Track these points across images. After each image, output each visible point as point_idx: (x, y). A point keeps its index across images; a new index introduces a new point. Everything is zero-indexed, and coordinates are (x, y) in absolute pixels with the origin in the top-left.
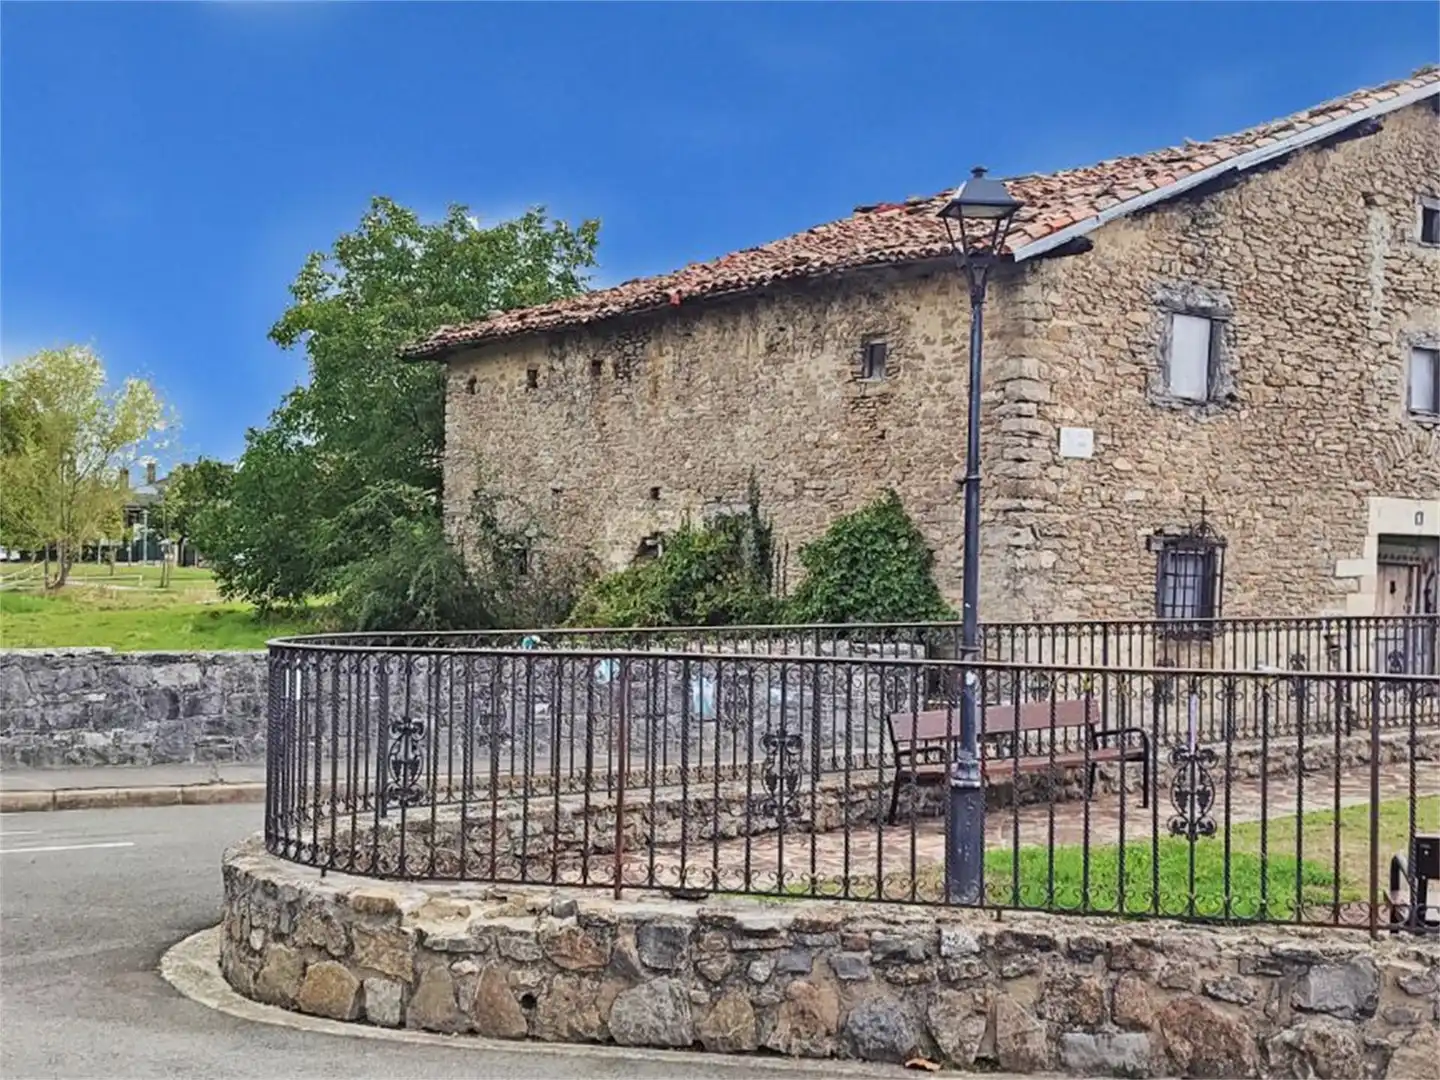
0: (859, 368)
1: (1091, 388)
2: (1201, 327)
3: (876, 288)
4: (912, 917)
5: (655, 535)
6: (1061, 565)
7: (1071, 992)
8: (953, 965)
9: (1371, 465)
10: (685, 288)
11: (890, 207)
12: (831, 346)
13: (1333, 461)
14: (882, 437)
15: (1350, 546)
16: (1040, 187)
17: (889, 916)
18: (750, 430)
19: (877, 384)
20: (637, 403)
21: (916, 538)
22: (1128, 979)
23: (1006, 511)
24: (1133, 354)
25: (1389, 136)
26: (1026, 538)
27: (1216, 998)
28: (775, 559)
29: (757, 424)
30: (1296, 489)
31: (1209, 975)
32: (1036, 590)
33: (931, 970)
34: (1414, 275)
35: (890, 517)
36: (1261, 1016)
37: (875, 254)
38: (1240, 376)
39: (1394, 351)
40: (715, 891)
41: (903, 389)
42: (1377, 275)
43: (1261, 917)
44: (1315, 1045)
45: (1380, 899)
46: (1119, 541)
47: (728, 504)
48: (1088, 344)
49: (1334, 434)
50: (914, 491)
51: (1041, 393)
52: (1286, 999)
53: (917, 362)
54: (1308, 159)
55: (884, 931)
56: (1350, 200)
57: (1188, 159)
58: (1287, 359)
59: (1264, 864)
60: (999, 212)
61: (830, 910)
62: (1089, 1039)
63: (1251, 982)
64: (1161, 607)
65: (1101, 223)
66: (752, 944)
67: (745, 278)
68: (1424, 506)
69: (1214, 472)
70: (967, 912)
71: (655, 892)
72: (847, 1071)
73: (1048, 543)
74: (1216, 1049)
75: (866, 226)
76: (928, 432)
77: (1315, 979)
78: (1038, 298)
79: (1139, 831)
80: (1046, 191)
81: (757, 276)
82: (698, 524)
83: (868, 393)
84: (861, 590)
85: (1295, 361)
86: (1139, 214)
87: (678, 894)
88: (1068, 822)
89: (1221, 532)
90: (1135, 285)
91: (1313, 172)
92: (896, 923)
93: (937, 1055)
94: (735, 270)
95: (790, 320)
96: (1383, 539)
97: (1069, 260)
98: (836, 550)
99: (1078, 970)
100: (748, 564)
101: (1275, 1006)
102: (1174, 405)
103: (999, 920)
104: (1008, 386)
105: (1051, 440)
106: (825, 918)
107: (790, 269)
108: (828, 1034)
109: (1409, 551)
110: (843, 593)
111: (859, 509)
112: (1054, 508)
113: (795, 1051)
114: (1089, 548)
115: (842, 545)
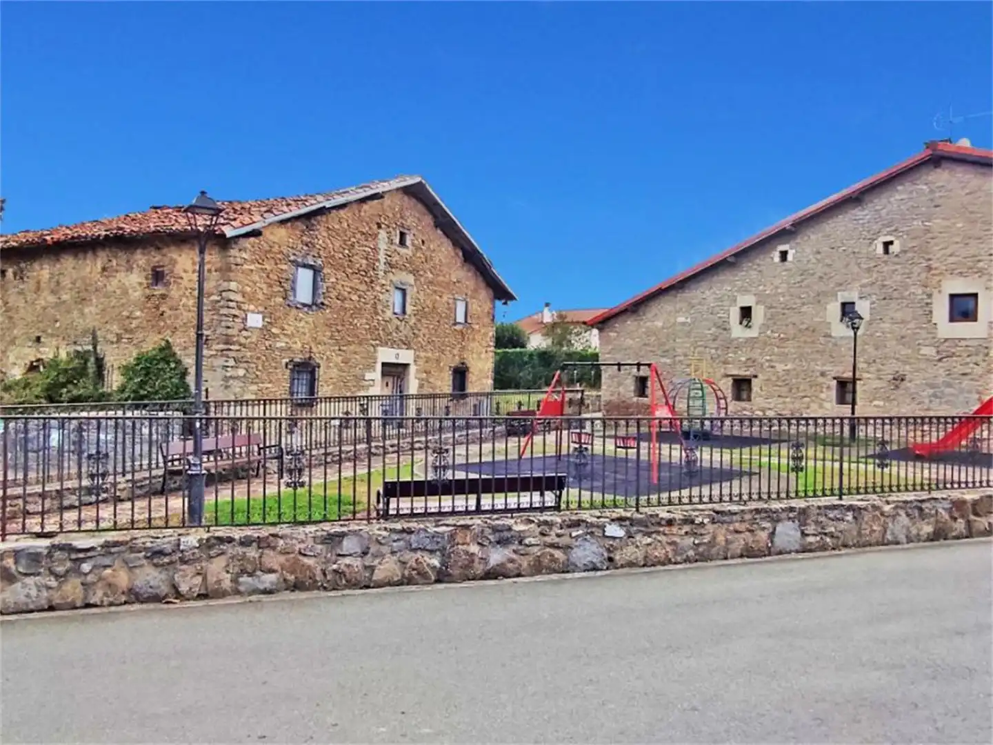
0: (150, 281)
1: (261, 296)
2: (310, 273)
3: (160, 245)
4: (167, 534)
5: (38, 360)
6: (248, 375)
7: (242, 560)
8: (187, 554)
9: (379, 334)
10: (56, 237)
11: (169, 208)
12: (136, 270)
13: (364, 332)
14: (162, 315)
15: (371, 367)
16: (240, 206)
17: (155, 535)
18: (93, 309)
19: (159, 290)
20: (28, 293)
21: (178, 362)
22: (266, 551)
23: (222, 351)
24: (280, 283)
25: (387, 201)
26: (231, 363)
27: (305, 555)
28: (106, 372)
29: (97, 306)
30: (349, 343)
31: (302, 546)
32: (236, 386)
33: (176, 557)
34: (397, 258)
35: (166, 353)
36: (323, 560)
37: (159, 228)
38: (327, 295)
39: (388, 288)
40: (62, 532)
41: (172, 292)
42: (382, 257)
43: (325, 520)
44: (345, 569)
45: (372, 507)
46: (274, 364)
47: (81, 345)
48: (261, 277)
49: (365, 321)
50: (178, 341)
51: (239, 298)
52: (334, 553)
53: (180, 281)
54: (355, 206)
55: (152, 542)
56: (371, 225)
57: (306, 201)
58: (346, 289)
59: (325, 497)
60: (212, 212)
61: (124, 535)
62: (250, 579)
63: (320, 547)
64: (292, 394)
65: (266, 224)
66: (81, 555)
67: (90, 234)
68: (398, 351)
69: (315, 336)
70: (194, 530)
71: (25, 536)
72: (132, 609)
73: (242, 365)
74: (305, 576)
75: (155, 216)
76: (185, 314)
77: (345, 542)
78: (237, 254)
79: (272, 490)
80: (242, 208)
81: (97, 234)
82: (63, 355)
83: (155, 293)
84: (151, 387)
85: (349, 290)
86: (283, 222)
87: (39, 535)
88: (241, 489)
89: (318, 361)
90: (281, 252)
91: (357, 212)
92: (158, 538)
93: (179, 595)
94: (84, 230)
95: (116, 257)
96: (384, 364)
97: (252, 239)
98: (138, 368)
99: (245, 550)
100: (91, 375)
101: (329, 555)
102: (298, 306)
103: (208, 531)
104: (224, 294)
105: (243, 319)
106: (121, 539)
107: (115, 232)
108: (123, 593)
109: (393, 369)
110: (141, 388)
111: (150, 349)
112: (243, 349)
113: (105, 603)
114: (260, 368)
115: (141, 366)
